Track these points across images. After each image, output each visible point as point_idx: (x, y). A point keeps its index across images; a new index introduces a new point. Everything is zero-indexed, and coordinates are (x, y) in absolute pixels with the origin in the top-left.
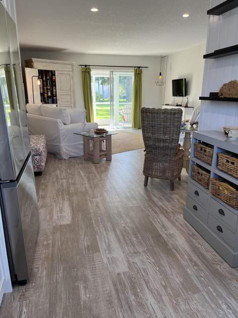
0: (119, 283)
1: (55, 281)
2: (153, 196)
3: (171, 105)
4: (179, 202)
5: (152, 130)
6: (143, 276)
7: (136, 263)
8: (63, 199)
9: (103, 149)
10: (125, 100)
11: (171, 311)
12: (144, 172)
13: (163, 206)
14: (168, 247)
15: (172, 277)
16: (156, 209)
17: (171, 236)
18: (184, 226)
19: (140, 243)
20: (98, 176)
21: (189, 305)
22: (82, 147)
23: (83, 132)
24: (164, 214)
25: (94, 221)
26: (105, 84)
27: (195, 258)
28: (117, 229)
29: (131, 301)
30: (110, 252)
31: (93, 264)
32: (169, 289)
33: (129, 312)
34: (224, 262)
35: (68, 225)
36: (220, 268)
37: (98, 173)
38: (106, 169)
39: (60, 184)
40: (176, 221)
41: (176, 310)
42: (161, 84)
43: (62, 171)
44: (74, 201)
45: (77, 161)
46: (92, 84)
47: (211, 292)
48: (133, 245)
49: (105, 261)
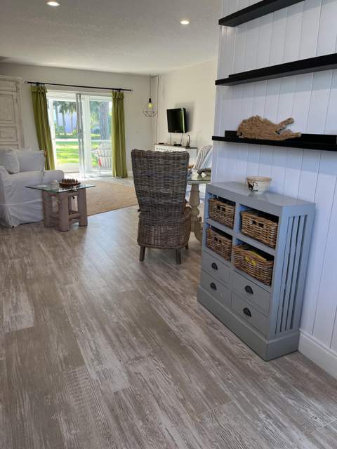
0: (117, 406)
1: (19, 418)
2: (154, 275)
3: (167, 145)
4: (190, 279)
5: (149, 182)
6: (151, 390)
7: (140, 374)
8: (17, 290)
9: (73, 209)
10: (99, 135)
11: (195, 433)
12: (139, 240)
13: (169, 286)
14: (181, 344)
15: (190, 385)
16: (160, 292)
17: (183, 328)
18: (199, 312)
19: (142, 343)
20: (69, 251)
21: (217, 421)
22: (40, 207)
23: (41, 185)
24: (171, 298)
25: (70, 319)
26: (66, 112)
27: (218, 355)
28: (106, 327)
29: (138, 430)
30: (100, 363)
31: (75, 384)
32: (189, 403)
33: (137, 445)
34: (255, 355)
35: (30, 330)
36: (251, 363)
37: (69, 245)
38: (81, 239)
39: (9, 266)
40: (189, 306)
41: (201, 431)
42: (152, 114)
43: (11, 246)
44: (37, 292)
45: (33, 230)
46: (49, 111)
47: (243, 398)
48: (133, 347)
49: (94, 376)
